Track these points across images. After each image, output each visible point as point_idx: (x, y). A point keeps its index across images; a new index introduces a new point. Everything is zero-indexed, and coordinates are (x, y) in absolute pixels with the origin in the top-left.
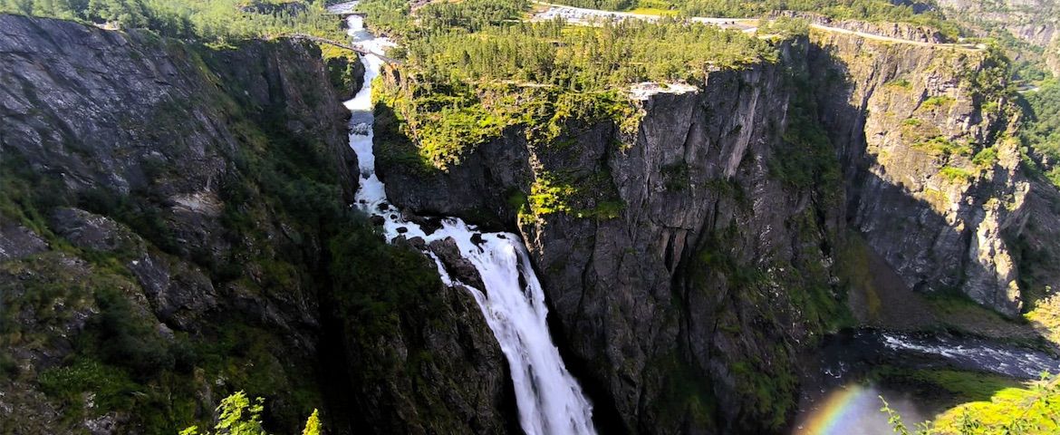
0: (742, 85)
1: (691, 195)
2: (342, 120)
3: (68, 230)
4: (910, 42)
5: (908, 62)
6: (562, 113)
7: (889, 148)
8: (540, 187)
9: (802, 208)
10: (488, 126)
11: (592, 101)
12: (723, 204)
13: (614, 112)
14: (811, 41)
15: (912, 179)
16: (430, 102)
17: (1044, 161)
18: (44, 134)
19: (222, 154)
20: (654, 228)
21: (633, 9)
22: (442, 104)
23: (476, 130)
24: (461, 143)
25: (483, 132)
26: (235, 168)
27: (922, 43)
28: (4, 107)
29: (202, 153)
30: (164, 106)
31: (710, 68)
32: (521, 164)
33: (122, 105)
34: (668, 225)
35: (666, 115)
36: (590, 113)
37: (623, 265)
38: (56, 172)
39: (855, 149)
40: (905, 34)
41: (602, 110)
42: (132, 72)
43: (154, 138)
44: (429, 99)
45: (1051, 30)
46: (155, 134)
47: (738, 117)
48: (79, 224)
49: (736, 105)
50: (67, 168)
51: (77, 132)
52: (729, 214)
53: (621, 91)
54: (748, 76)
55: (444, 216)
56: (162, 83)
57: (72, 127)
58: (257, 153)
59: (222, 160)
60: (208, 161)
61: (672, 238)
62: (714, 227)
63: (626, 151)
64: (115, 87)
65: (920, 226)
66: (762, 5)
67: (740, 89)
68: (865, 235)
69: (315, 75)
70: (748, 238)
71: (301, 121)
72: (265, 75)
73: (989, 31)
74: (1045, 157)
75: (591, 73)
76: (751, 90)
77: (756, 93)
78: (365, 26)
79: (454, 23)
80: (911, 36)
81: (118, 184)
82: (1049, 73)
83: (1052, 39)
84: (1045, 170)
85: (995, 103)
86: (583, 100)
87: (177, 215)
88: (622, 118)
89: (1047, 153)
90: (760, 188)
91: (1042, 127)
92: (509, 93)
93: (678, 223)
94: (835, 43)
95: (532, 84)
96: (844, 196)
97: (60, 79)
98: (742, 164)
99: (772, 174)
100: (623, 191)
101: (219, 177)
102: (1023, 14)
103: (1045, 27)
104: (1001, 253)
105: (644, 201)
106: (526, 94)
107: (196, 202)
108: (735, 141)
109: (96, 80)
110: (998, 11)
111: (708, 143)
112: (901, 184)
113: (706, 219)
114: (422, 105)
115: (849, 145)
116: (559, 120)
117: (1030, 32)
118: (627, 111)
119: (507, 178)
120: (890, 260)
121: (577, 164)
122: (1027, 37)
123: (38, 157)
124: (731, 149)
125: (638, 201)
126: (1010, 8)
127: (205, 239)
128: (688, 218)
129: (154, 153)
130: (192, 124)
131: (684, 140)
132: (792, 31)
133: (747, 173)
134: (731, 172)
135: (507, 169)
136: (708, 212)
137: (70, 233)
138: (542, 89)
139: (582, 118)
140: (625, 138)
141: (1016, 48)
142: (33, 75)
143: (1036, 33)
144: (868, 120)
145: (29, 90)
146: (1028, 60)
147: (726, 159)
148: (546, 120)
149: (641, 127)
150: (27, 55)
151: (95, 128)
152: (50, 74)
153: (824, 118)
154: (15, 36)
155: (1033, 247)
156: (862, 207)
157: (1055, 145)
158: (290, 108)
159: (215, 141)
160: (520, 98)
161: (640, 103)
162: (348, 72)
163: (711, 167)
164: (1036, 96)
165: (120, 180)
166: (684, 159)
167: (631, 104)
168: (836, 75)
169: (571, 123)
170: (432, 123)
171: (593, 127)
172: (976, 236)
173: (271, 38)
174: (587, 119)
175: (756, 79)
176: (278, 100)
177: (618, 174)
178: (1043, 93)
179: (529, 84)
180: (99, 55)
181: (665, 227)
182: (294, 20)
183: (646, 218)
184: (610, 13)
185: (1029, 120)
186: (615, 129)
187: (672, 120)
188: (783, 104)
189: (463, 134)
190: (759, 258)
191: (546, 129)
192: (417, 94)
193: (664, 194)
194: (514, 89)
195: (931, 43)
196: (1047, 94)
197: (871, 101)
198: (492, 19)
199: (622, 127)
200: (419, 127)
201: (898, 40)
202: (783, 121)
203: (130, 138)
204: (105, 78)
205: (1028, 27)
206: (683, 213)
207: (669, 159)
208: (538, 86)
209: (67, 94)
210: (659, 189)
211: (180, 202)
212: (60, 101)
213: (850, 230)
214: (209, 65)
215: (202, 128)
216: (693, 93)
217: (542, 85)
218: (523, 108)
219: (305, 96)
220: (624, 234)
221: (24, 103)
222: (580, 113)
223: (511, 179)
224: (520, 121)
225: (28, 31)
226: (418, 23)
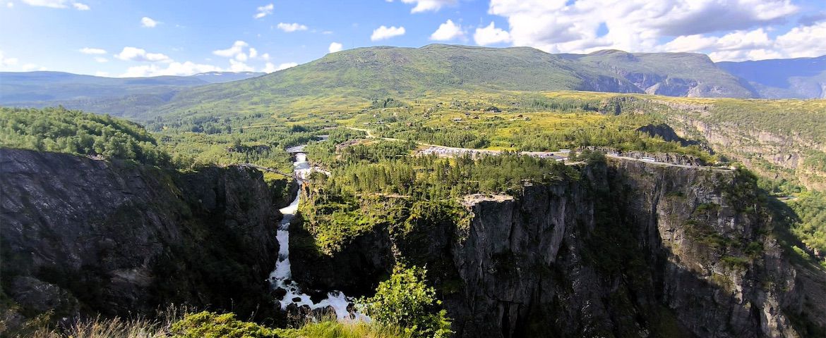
0: (551, 196)
1: (517, 276)
2: (275, 221)
3: (20, 293)
4: (680, 166)
5: (680, 179)
6: (414, 215)
7: (679, 242)
8: (399, 269)
9: (616, 288)
10: (363, 224)
11: (436, 207)
12: (545, 283)
13: (453, 215)
14: (608, 166)
15: (701, 266)
16: (326, 208)
17: (816, 253)
18: (26, 225)
19: (162, 241)
20: (491, 302)
21: (486, 147)
22: (334, 209)
23: (355, 227)
24: (344, 236)
25: (359, 228)
26: (169, 251)
27: (688, 166)
28: (2, 207)
29: (145, 240)
30: (125, 209)
31: (526, 184)
32: (387, 251)
33: (92, 207)
34: (501, 299)
35: (492, 216)
36: (435, 215)
37: (465, 331)
38: (28, 252)
39: (653, 241)
40: (675, 160)
41: (443, 213)
42: (105, 185)
43: (109, 229)
44: (325, 205)
45: (796, 157)
46: (112, 226)
47: (551, 219)
48: (29, 288)
49: (548, 210)
50: (37, 249)
51: (51, 224)
52: (551, 292)
53: (458, 200)
54: (554, 189)
55: (331, 290)
56: (127, 193)
57: (49, 221)
58: (196, 241)
59: (160, 246)
60: (149, 246)
61: (507, 310)
62: (539, 301)
63: (463, 242)
64: (90, 196)
65: (716, 304)
66: (573, 143)
67: (549, 200)
68: (673, 312)
69: (253, 190)
70: (570, 311)
71: (236, 220)
72: (216, 189)
73: (750, 158)
74: (815, 250)
75: (437, 188)
76: (558, 199)
77: (563, 201)
78: (307, 160)
79: (362, 157)
80: (680, 161)
81: (74, 261)
82: (803, 187)
83: (799, 164)
84: (818, 260)
85: (751, 208)
86: (430, 207)
87: (114, 284)
88: (458, 218)
89: (816, 247)
90: (576, 271)
91: (807, 226)
92: (379, 202)
93: (509, 299)
94: (626, 167)
95: (395, 195)
96: (650, 279)
97: (50, 191)
98: (560, 253)
99: (585, 261)
100: (462, 272)
101: (156, 257)
102: (772, 147)
103: (791, 156)
104: (788, 328)
105: (479, 280)
106: (390, 203)
107: (132, 276)
108: (550, 236)
109: (76, 191)
110: (753, 145)
111: (527, 237)
112: (693, 271)
113: (532, 295)
114: (320, 210)
115: (647, 239)
116: (413, 220)
117: (781, 159)
118: (462, 214)
119: (377, 261)
120: (698, 332)
121: (427, 251)
122: (779, 162)
123: (18, 241)
124: (548, 242)
125: (475, 280)
126: (762, 143)
127: (133, 303)
128: (517, 293)
129: (107, 239)
130: (143, 219)
131: (508, 235)
132: (592, 159)
133: (564, 260)
134: (551, 259)
135: (376, 255)
136: (533, 289)
137: (20, 295)
138: (402, 199)
139: (430, 218)
140: (461, 234)
141: (774, 170)
142: (29, 187)
143: (786, 160)
144: (659, 221)
145: (25, 197)
146: (784, 178)
147: (545, 249)
148: (403, 220)
149: (471, 224)
150: (30, 174)
151: (67, 222)
152: (43, 187)
153: (627, 219)
154: (25, 163)
155: (815, 324)
156: (667, 287)
157: (821, 241)
158: (228, 212)
159: (159, 232)
160: (386, 205)
161: (470, 208)
162: (286, 189)
163: (532, 255)
164: (796, 203)
165: (76, 258)
166: (510, 250)
167: (463, 209)
168: (630, 188)
169: (421, 223)
170: (326, 222)
171: (438, 225)
172: (763, 313)
173: (225, 166)
174: (432, 219)
175: (562, 191)
176: (221, 206)
177: (458, 260)
178: (801, 202)
179: (393, 196)
180: (84, 175)
181: (499, 301)
182: (259, 156)
183: (482, 294)
184: (470, 150)
185: (795, 221)
186: (454, 227)
187: (497, 221)
188: (589, 209)
189: (345, 230)
190: (583, 328)
191: (403, 227)
192: (317, 202)
193: (495, 275)
194: (383, 199)
195: (694, 166)
196: (804, 203)
197: (659, 207)
198: (388, 154)
199: (459, 226)
200: (317, 224)
201: (670, 165)
202: (592, 222)
203: (91, 229)
204: (83, 189)
205: (778, 155)
206: (512, 291)
207: (498, 249)
208: (399, 197)
209: (53, 200)
210: (492, 271)
211: (120, 275)
212: (45, 204)
213: (660, 306)
214: (175, 183)
215: (150, 223)
216: (510, 201)
217: (403, 196)
218: (387, 212)
219: (241, 204)
220: (464, 306)
221: (17, 205)
222: (428, 215)
223: (379, 262)
224: (385, 221)
225: (36, 160)
226: (338, 157)
